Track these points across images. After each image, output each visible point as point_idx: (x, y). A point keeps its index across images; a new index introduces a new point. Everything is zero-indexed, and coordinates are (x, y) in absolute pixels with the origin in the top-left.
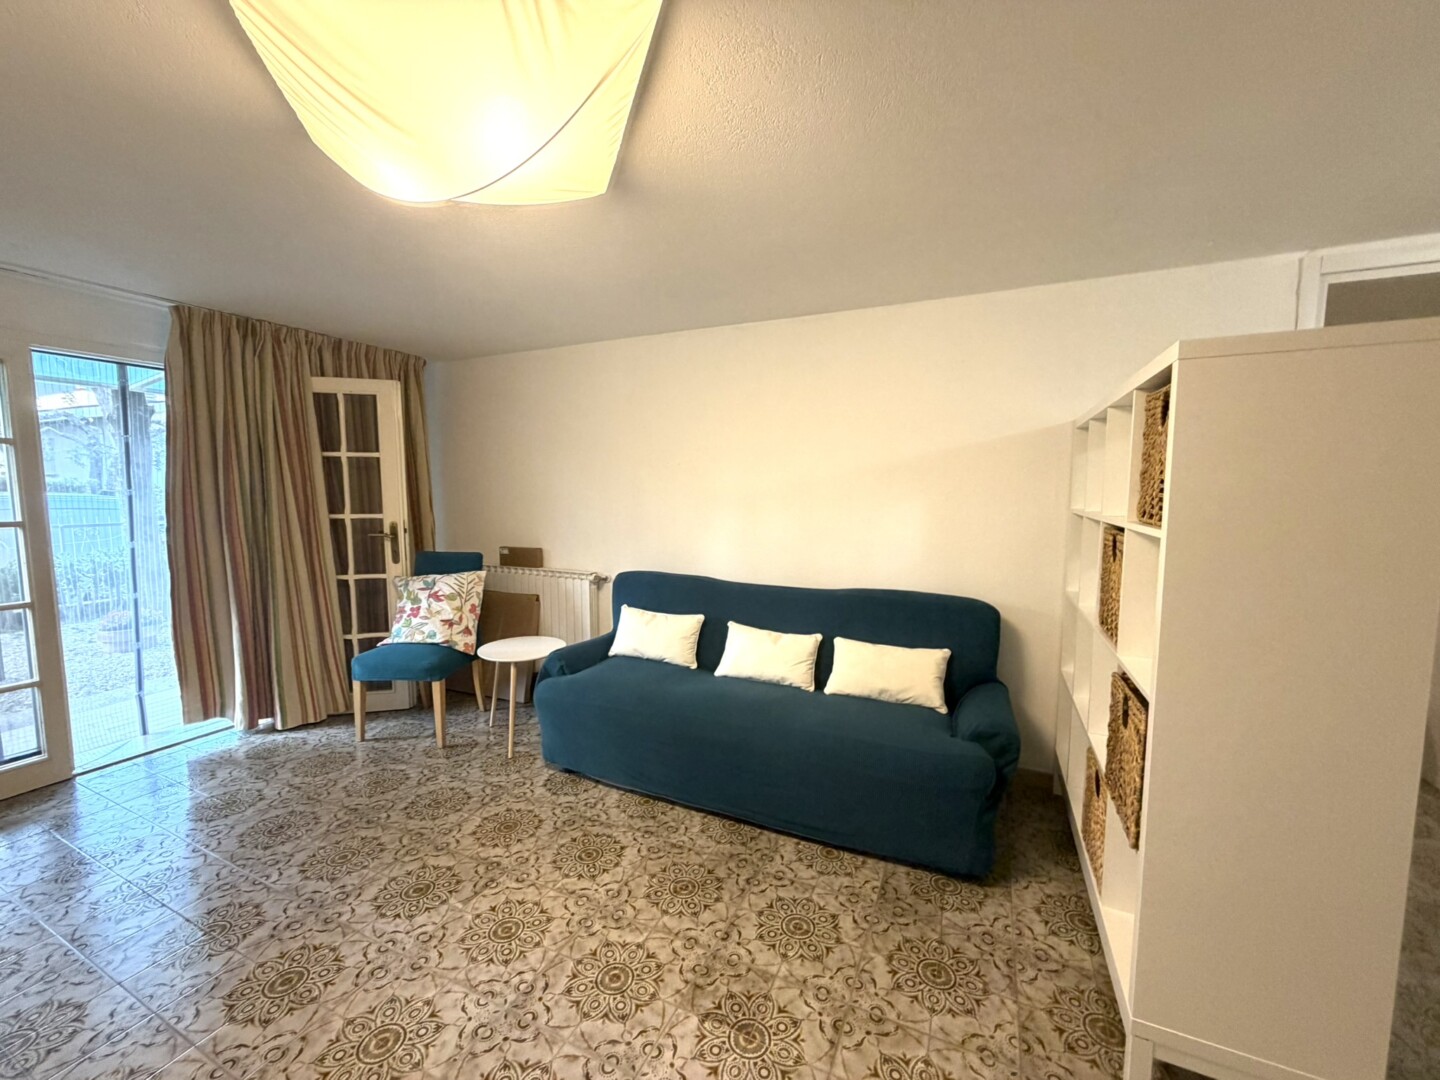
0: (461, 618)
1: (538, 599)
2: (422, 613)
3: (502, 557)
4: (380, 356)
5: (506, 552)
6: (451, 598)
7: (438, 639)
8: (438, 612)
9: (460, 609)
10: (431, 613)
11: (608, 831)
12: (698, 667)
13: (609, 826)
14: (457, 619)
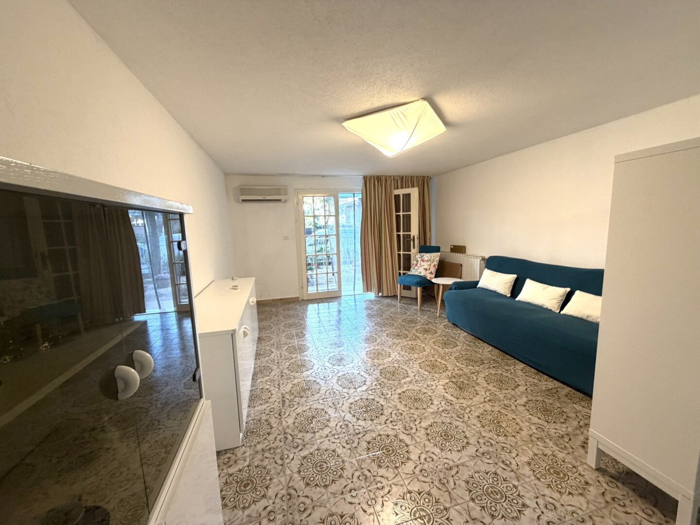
0: (430, 268)
1: (461, 265)
2: (418, 265)
3: (451, 249)
4: (415, 179)
5: (452, 247)
6: (427, 261)
7: (422, 275)
8: (423, 266)
9: (430, 265)
10: (421, 266)
11: (456, 341)
12: (511, 296)
13: (457, 340)
14: (428, 268)
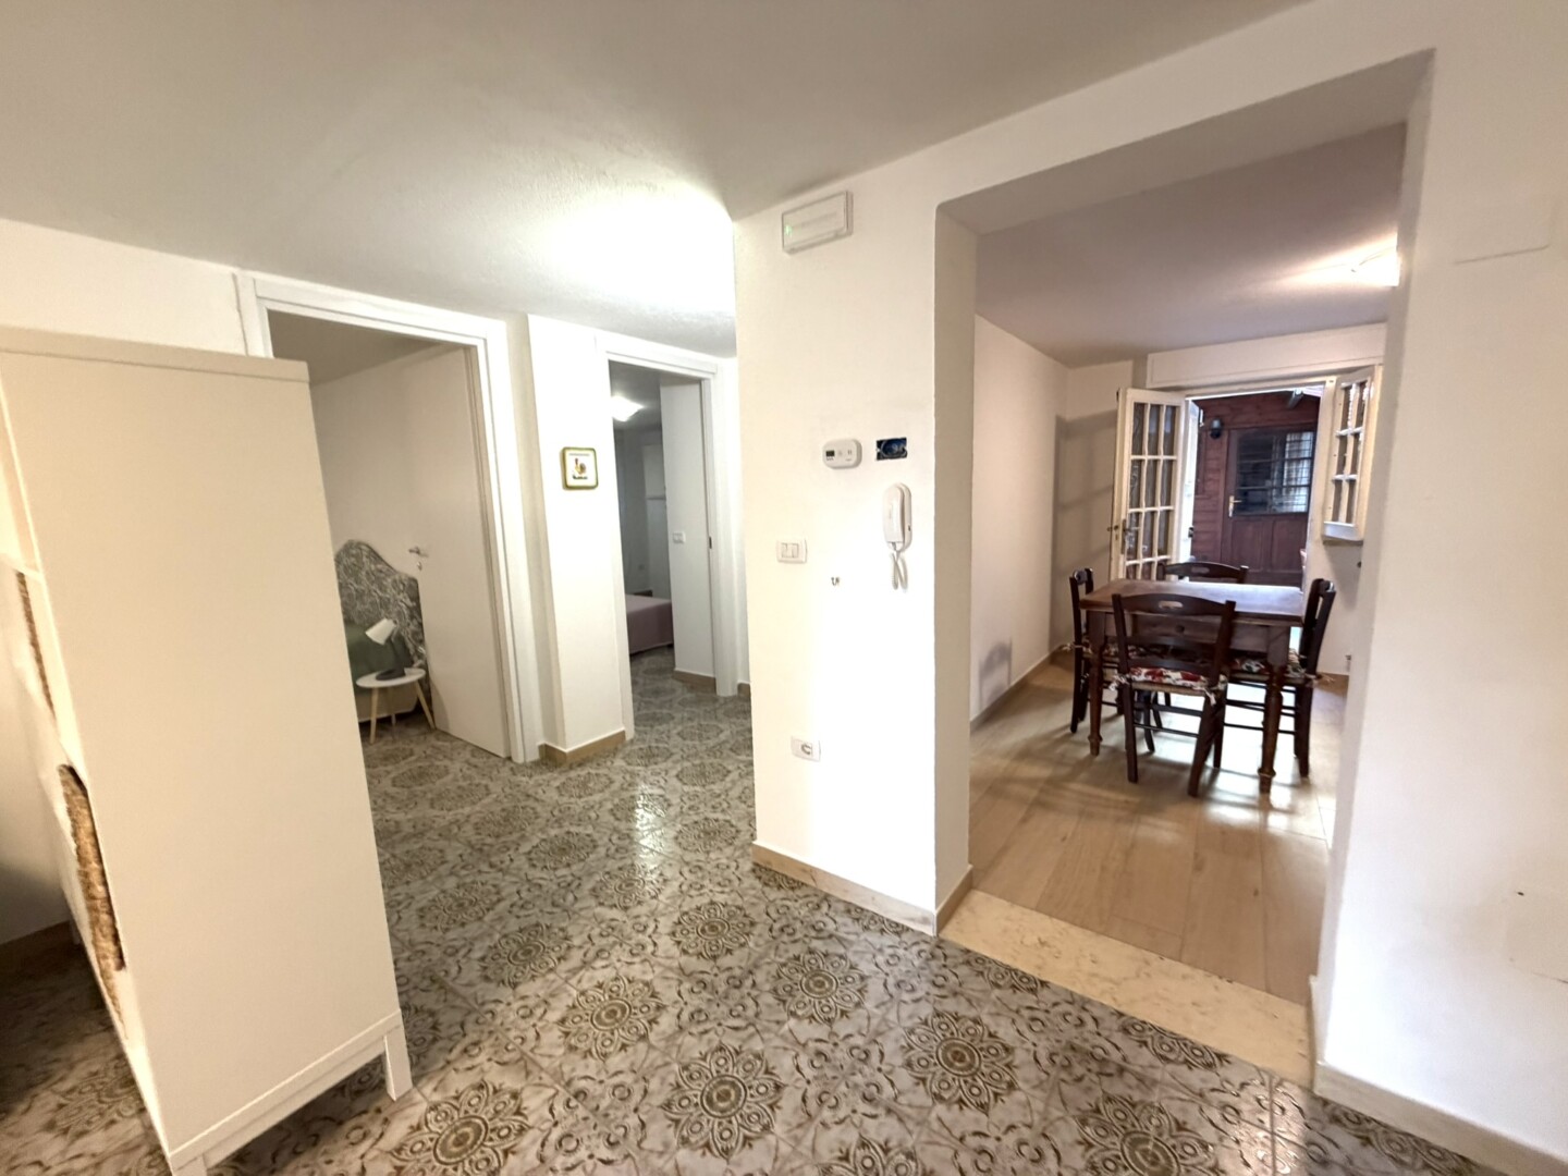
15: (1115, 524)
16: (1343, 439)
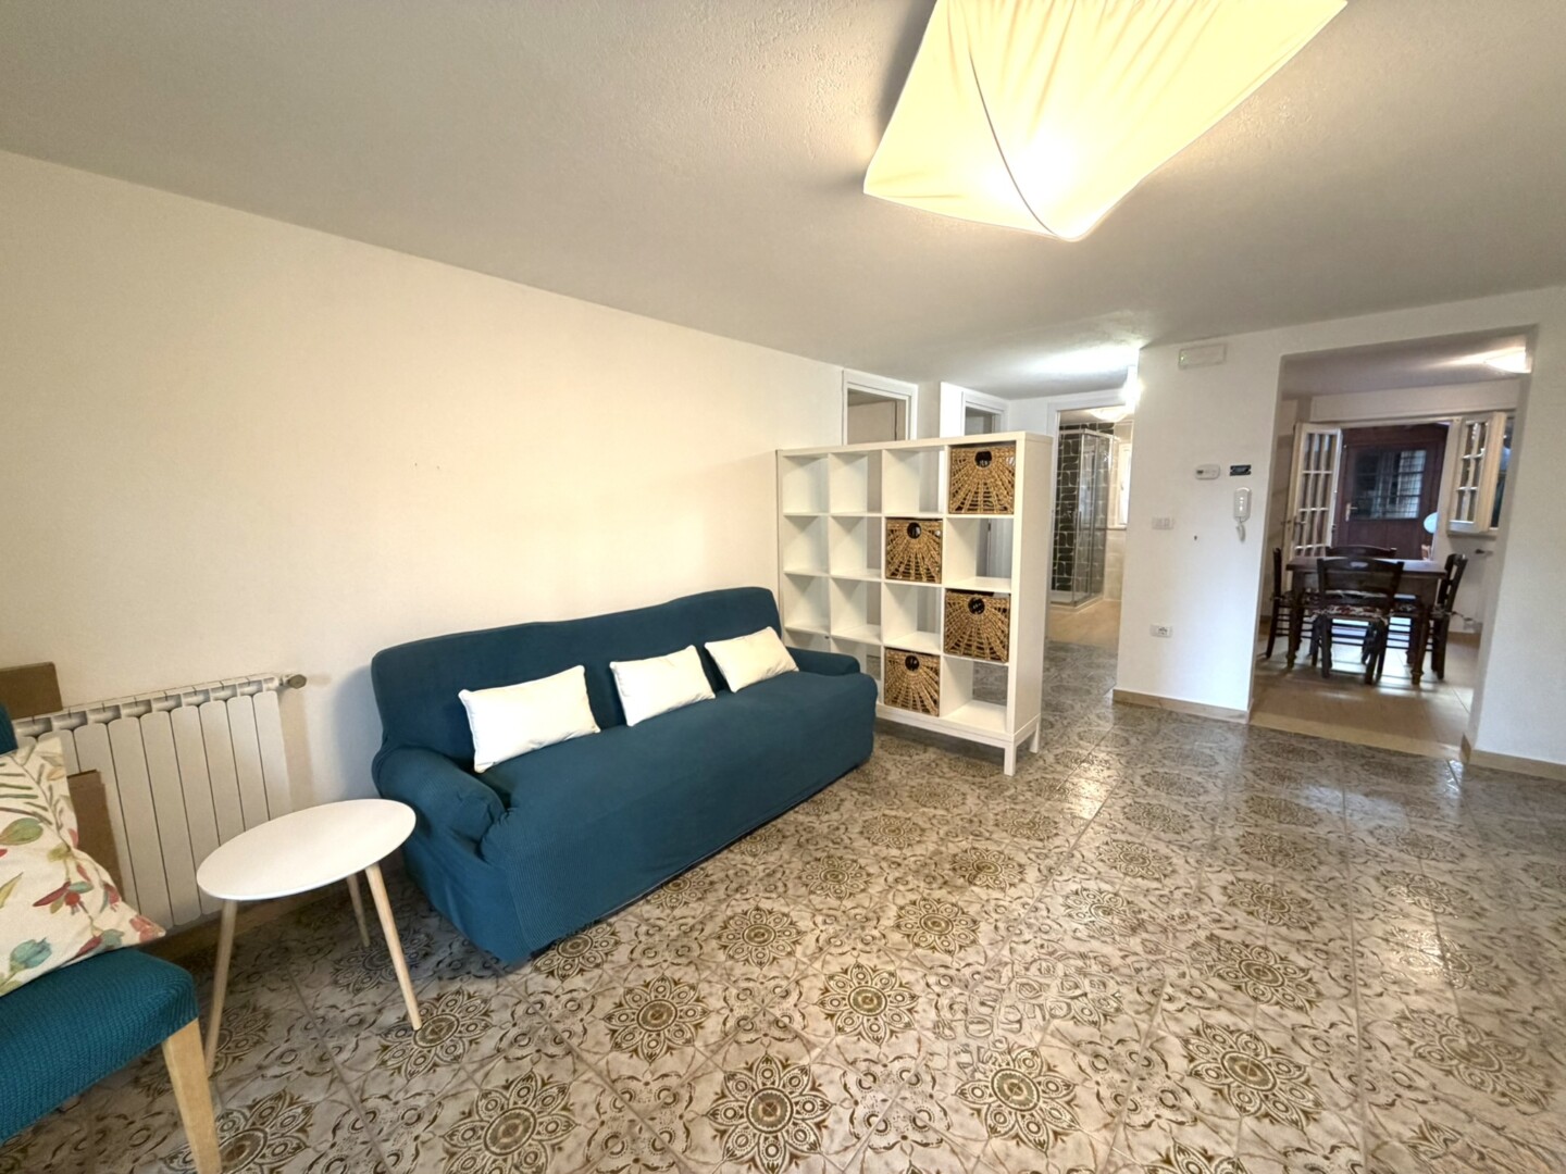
0: (82, 871)
12: (601, 729)
15: (1288, 519)
16: (1467, 462)
